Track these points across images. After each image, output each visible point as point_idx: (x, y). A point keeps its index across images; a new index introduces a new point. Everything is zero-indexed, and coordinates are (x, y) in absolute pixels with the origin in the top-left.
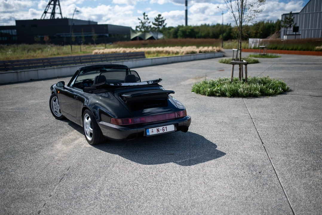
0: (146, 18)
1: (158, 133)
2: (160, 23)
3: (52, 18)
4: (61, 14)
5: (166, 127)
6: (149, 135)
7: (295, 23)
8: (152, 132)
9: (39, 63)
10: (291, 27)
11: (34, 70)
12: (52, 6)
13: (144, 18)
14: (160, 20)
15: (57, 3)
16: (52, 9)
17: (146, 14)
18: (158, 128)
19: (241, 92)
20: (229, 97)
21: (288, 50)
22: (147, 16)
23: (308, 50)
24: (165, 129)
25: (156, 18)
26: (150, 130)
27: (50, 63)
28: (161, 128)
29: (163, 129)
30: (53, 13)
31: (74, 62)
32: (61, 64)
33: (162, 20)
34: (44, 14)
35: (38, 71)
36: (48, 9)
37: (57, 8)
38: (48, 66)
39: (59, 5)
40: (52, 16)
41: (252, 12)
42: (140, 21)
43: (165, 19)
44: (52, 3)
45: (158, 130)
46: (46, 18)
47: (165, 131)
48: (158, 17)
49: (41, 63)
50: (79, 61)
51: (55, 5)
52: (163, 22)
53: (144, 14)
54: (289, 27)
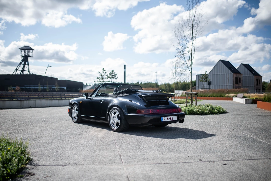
0: (104, 72)
1: (168, 120)
2: (113, 77)
3: (21, 74)
4: (29, 71)
5: (172, 117)
6: (163, 122)
7: (209, 79)
8: (165, 119)
9: (36, 95)
10: (207, 82)
11: (33, 100)
12: (22, 66)
13: (103, 72)
14: (113, 74)
15: (27, 63)
16: (22, 67)
17: (104, 69)
18: (168, 117)
19: (196, 111)
20: (188, 115)
21: (206, 96)
22: (105, 70)
23: (221, 96)
24: (172, 118)
25: (110, 73)
26: (163, 118)
27: (44, 96)
28: (169, 117)
29: (171, 118)
30: (23, 71)
31: (60, 96)
32: (52, 98)
33: (115, 74)
34: (16, 71)
35: (36, 101)
36: (19, 67)
37: (26, 67)
38: (42, 98)
39: (28, 65)
40: (22, 73)
41: (183, 67)
42: (100, 74)
43: (117, 74)
44: (23, 63)
45: (168, 119)
46: (16, 74)
47: (172, 120)
48: (111, 72)
49: (37, 96)
50: (64, 96)
51: (25, 65)
52: (115, 76)
53: (103, 69)
54: (205, 81)
